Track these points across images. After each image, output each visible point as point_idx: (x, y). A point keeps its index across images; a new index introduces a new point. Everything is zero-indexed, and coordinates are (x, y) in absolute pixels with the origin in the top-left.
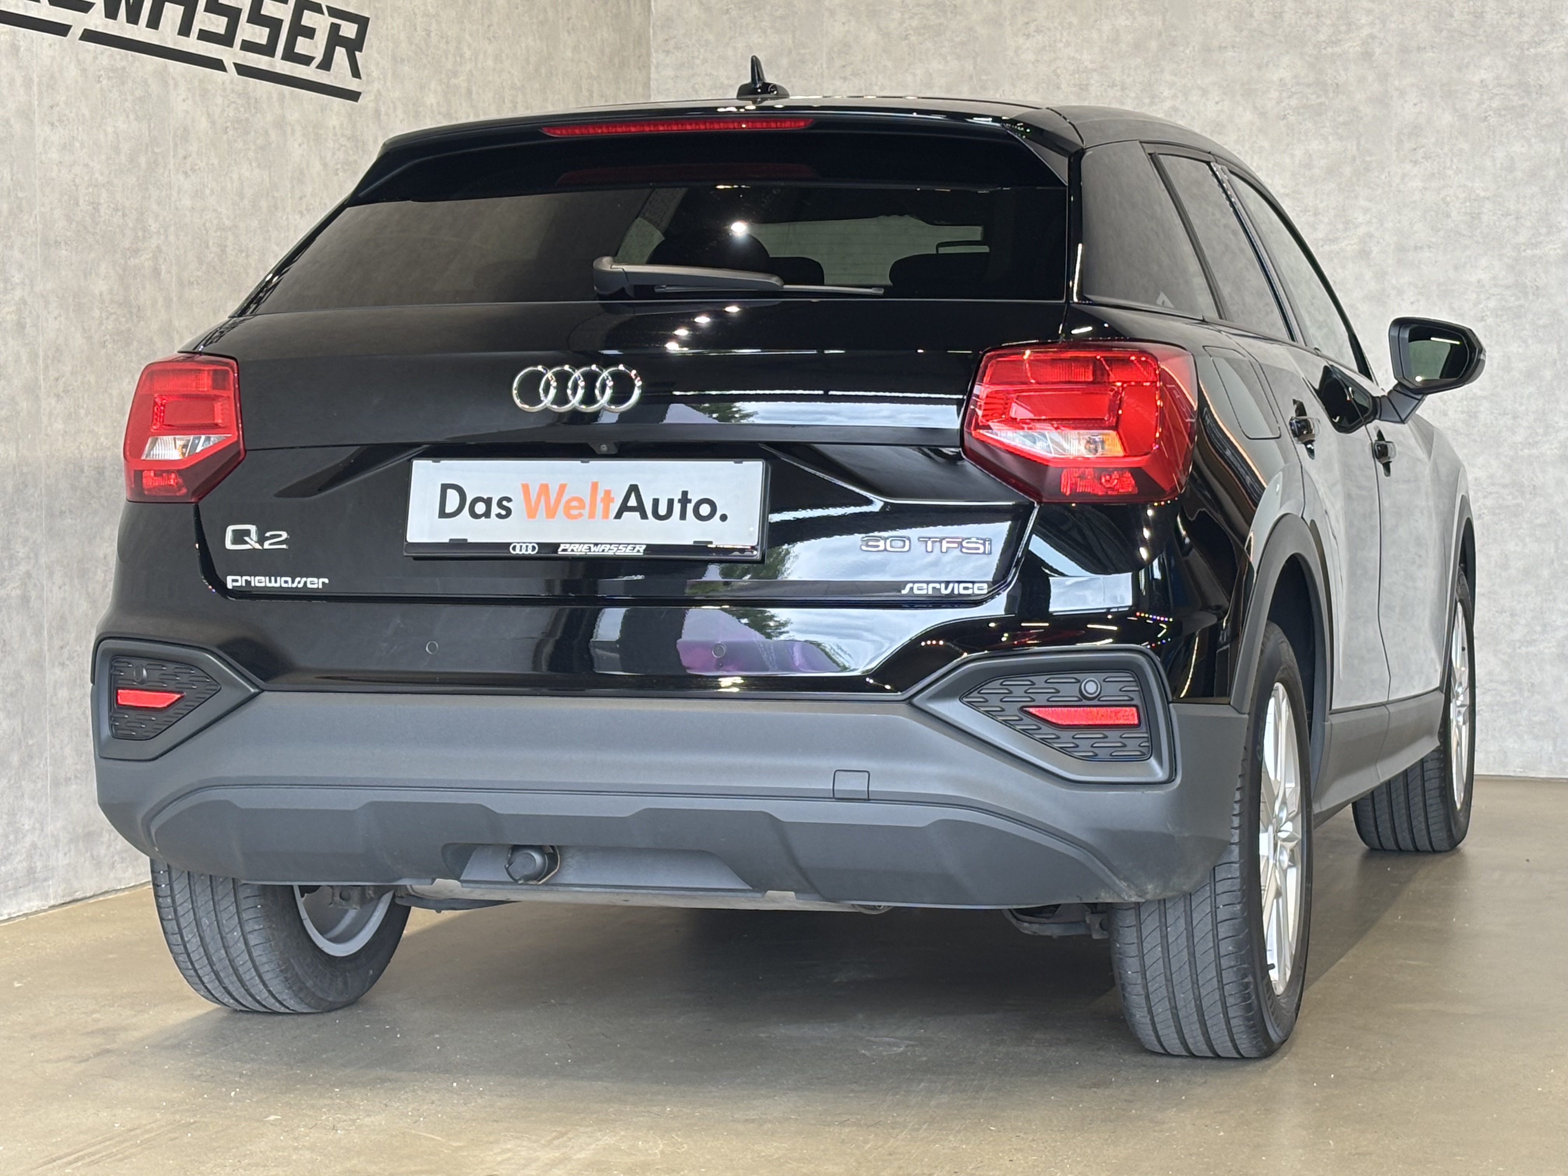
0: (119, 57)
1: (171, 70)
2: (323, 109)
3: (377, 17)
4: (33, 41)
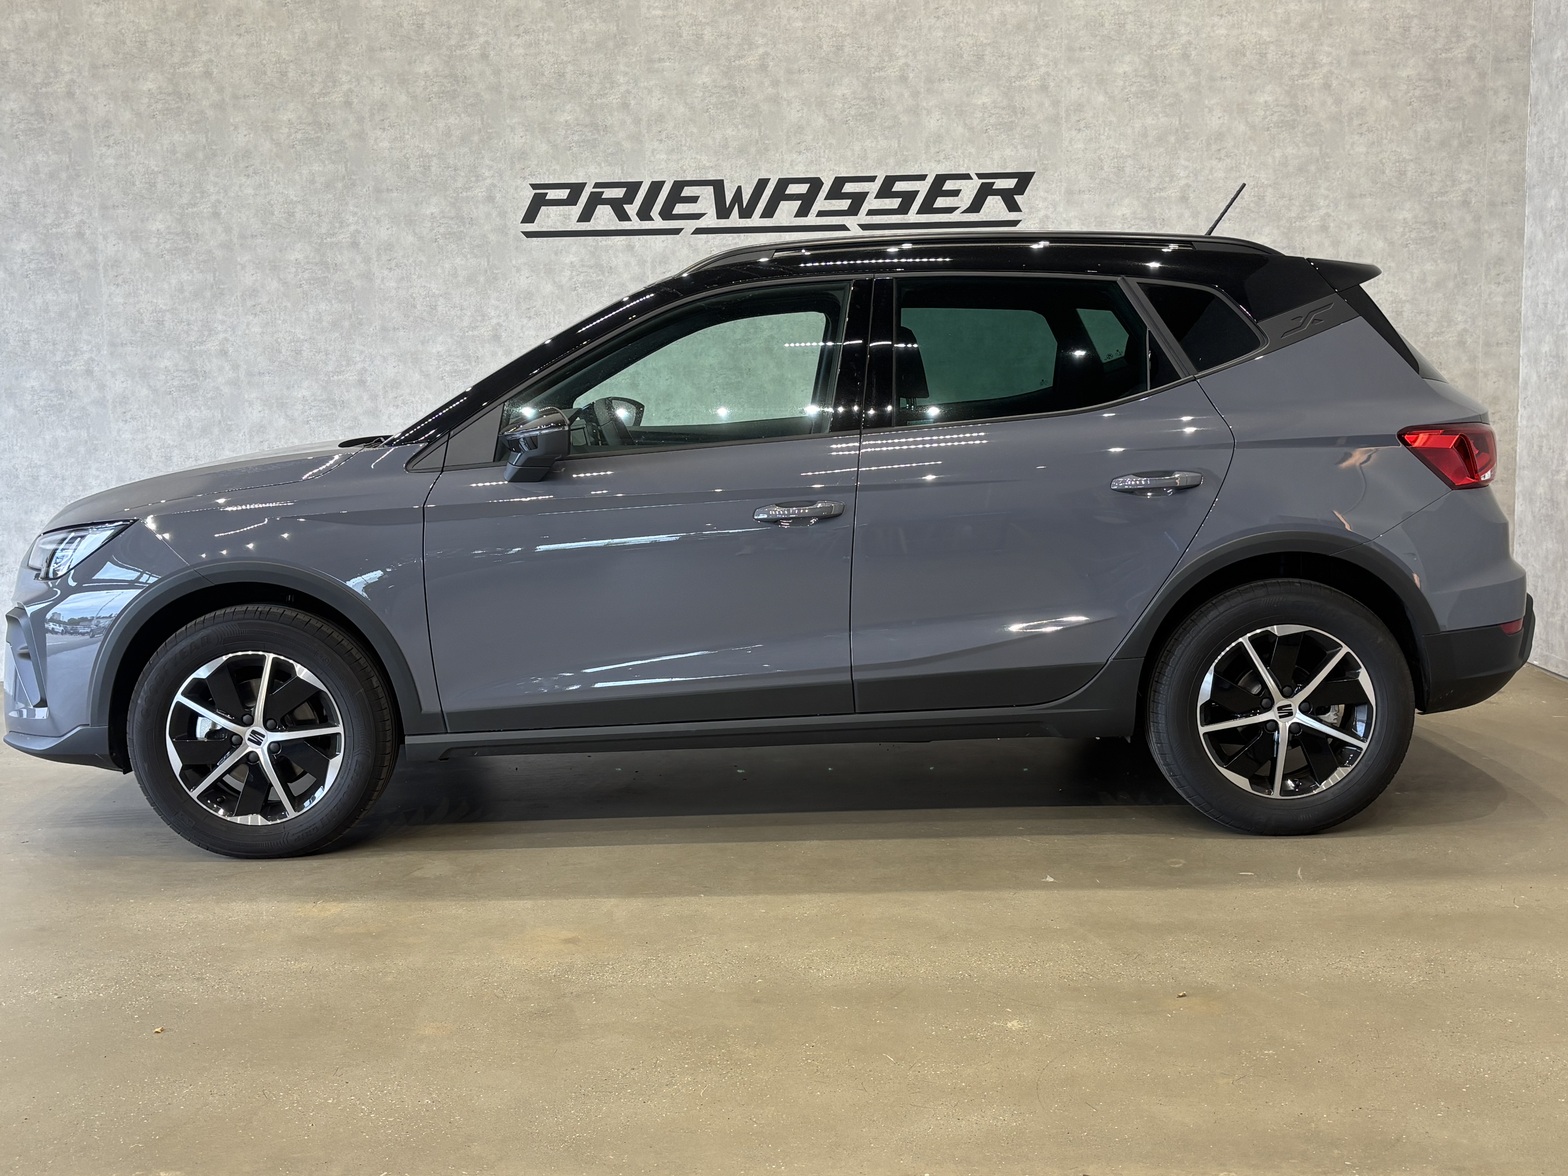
0: (731, 238)
1: (787, 237)
3: (1045, 170)
4: (647, 241)
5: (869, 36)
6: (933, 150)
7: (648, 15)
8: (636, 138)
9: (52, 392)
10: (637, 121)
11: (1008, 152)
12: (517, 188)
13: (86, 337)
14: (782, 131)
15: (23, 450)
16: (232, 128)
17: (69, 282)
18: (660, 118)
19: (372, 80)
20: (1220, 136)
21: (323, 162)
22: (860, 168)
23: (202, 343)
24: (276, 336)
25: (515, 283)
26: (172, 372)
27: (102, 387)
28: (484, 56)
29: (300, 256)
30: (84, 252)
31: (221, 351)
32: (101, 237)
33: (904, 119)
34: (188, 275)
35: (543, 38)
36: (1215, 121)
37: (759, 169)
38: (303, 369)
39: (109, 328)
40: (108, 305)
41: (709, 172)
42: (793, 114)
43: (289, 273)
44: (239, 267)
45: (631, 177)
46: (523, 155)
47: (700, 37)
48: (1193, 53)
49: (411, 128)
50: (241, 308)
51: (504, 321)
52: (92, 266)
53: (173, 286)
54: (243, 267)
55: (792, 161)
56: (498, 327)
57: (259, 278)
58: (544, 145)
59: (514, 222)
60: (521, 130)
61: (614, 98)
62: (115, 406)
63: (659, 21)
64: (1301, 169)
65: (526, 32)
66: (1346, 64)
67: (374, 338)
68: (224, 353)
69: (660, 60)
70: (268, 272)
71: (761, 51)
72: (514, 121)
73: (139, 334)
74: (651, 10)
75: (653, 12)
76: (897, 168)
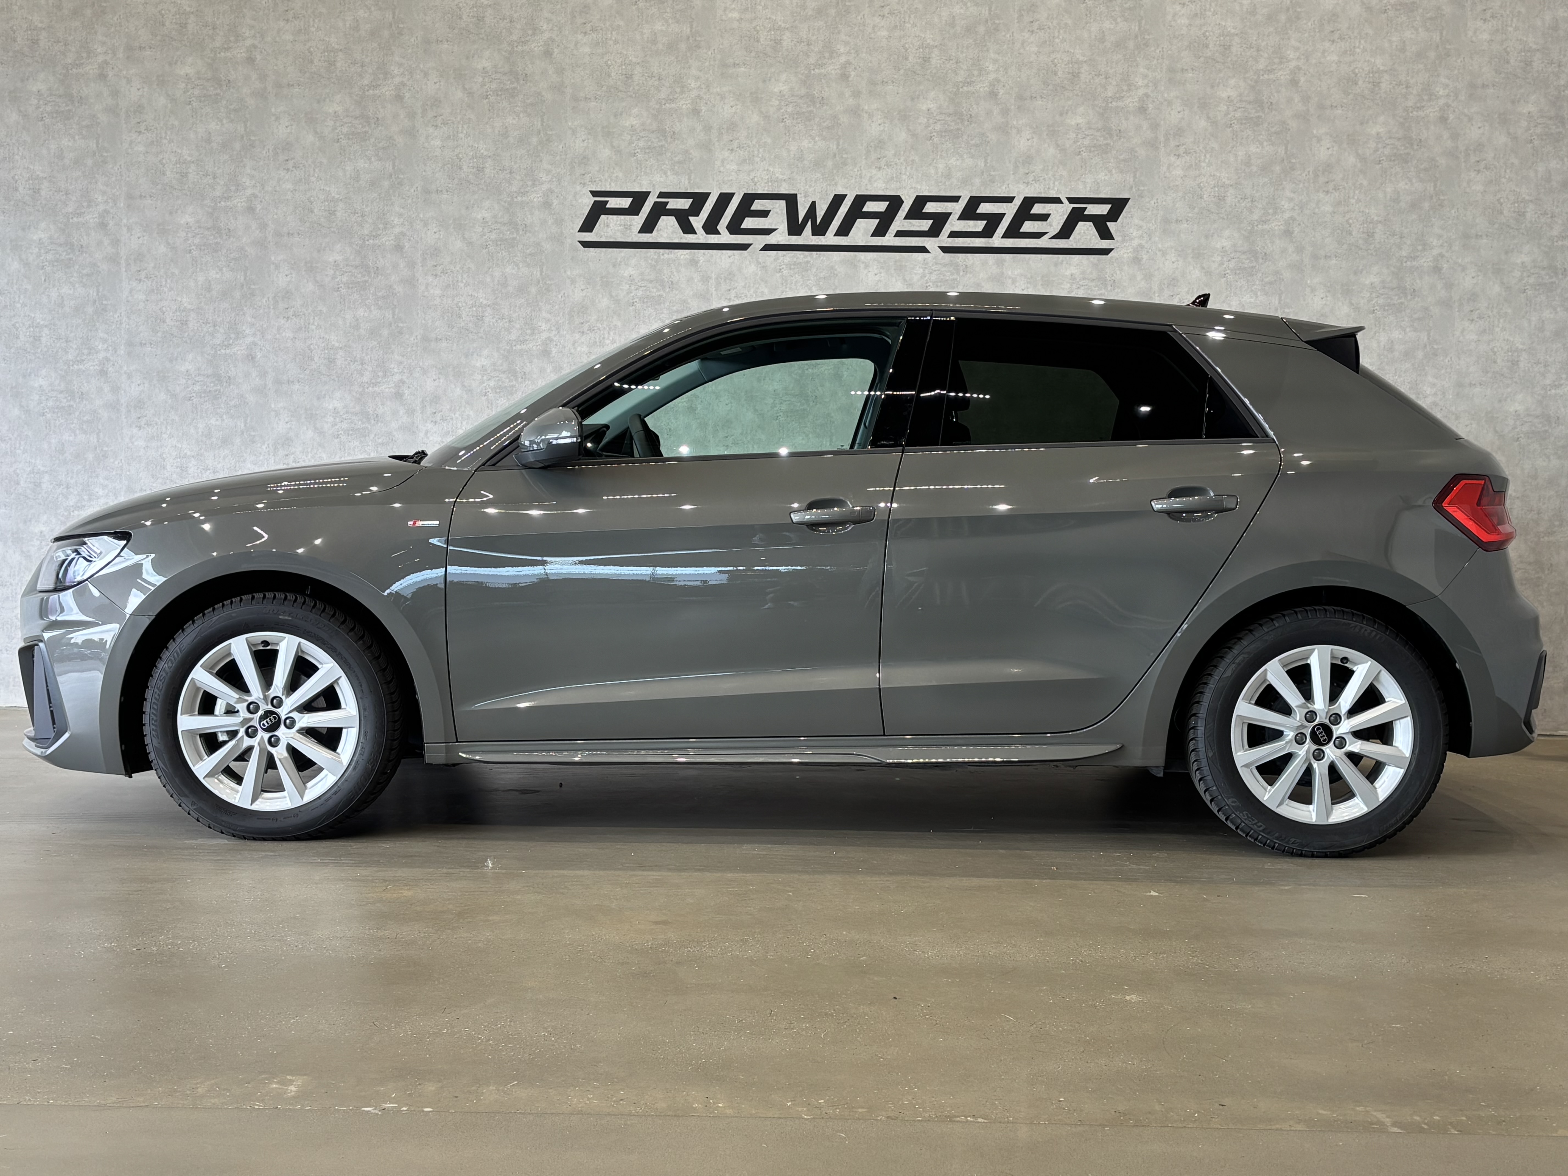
0: (802, 256)
1: (863, 258)
2: (1056, 265)
3: (1141, 196)
4: (712, 256)
5: (958, 48)
6: (1022, 170)
7: (724, 17)
8: (707, 147)
9: (61, 392)
10: (708, 129)
11: (1102, 176)
12: (576, 194)
13: (101, 335)
14: (862, 145)
15: (26, 454)
16: (273, 118)
17: (88, 275)
18: (732, 126)
19: (426, 74)
20: (1328, 168)
21: (370, 159)
22: (943, 187)
23: (228, 346)
24: (309, 342)
25: (568, 296)
26: (193, 376)
27: (116, 389)
28: (548, 54)
29: (339, 258)
30: (106, 244)
31: (248, 356)
32: (125, 230)
33: (993, 137)
34: (217, 273)
35: (611, 38)
36: (1323, 151)
37: (836, 184)
38: (336, 379)
39: (127, 326)
40: (128, 301)
41: (781, 185)
42: (874, 128)
43: (327, 275)
44: (272, 267)
45: (698, 188)
46: (584, 160)
47: (778, 42)
48: (1302, 79)
49: (465, 127)
50: (272, 311)
51: (555, 335)
52: (114, 259)
53: (200, 283)
54: (277, 267)
55: (871, 177)
56: (548, 342)
57: (293, 280)
58: (607, 150)
59: (571, 231)
60: (583, 133)
61: (684, 104)
62: (130, 411)
63: (735, 25)
64: (1414, 206)
65: (594, 29)
66: (1463, 98)
67: (414, 349)
68: (251, 358)
69: (735, 65)
70: (303, 273)
71: (843, 59)
72: (576, 123)
73: (159, 334)
74: (727, 12)
75: (730, 15)
76: (982, 188)
